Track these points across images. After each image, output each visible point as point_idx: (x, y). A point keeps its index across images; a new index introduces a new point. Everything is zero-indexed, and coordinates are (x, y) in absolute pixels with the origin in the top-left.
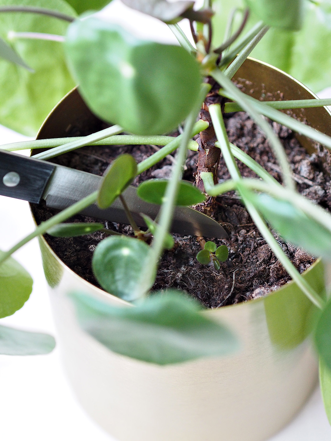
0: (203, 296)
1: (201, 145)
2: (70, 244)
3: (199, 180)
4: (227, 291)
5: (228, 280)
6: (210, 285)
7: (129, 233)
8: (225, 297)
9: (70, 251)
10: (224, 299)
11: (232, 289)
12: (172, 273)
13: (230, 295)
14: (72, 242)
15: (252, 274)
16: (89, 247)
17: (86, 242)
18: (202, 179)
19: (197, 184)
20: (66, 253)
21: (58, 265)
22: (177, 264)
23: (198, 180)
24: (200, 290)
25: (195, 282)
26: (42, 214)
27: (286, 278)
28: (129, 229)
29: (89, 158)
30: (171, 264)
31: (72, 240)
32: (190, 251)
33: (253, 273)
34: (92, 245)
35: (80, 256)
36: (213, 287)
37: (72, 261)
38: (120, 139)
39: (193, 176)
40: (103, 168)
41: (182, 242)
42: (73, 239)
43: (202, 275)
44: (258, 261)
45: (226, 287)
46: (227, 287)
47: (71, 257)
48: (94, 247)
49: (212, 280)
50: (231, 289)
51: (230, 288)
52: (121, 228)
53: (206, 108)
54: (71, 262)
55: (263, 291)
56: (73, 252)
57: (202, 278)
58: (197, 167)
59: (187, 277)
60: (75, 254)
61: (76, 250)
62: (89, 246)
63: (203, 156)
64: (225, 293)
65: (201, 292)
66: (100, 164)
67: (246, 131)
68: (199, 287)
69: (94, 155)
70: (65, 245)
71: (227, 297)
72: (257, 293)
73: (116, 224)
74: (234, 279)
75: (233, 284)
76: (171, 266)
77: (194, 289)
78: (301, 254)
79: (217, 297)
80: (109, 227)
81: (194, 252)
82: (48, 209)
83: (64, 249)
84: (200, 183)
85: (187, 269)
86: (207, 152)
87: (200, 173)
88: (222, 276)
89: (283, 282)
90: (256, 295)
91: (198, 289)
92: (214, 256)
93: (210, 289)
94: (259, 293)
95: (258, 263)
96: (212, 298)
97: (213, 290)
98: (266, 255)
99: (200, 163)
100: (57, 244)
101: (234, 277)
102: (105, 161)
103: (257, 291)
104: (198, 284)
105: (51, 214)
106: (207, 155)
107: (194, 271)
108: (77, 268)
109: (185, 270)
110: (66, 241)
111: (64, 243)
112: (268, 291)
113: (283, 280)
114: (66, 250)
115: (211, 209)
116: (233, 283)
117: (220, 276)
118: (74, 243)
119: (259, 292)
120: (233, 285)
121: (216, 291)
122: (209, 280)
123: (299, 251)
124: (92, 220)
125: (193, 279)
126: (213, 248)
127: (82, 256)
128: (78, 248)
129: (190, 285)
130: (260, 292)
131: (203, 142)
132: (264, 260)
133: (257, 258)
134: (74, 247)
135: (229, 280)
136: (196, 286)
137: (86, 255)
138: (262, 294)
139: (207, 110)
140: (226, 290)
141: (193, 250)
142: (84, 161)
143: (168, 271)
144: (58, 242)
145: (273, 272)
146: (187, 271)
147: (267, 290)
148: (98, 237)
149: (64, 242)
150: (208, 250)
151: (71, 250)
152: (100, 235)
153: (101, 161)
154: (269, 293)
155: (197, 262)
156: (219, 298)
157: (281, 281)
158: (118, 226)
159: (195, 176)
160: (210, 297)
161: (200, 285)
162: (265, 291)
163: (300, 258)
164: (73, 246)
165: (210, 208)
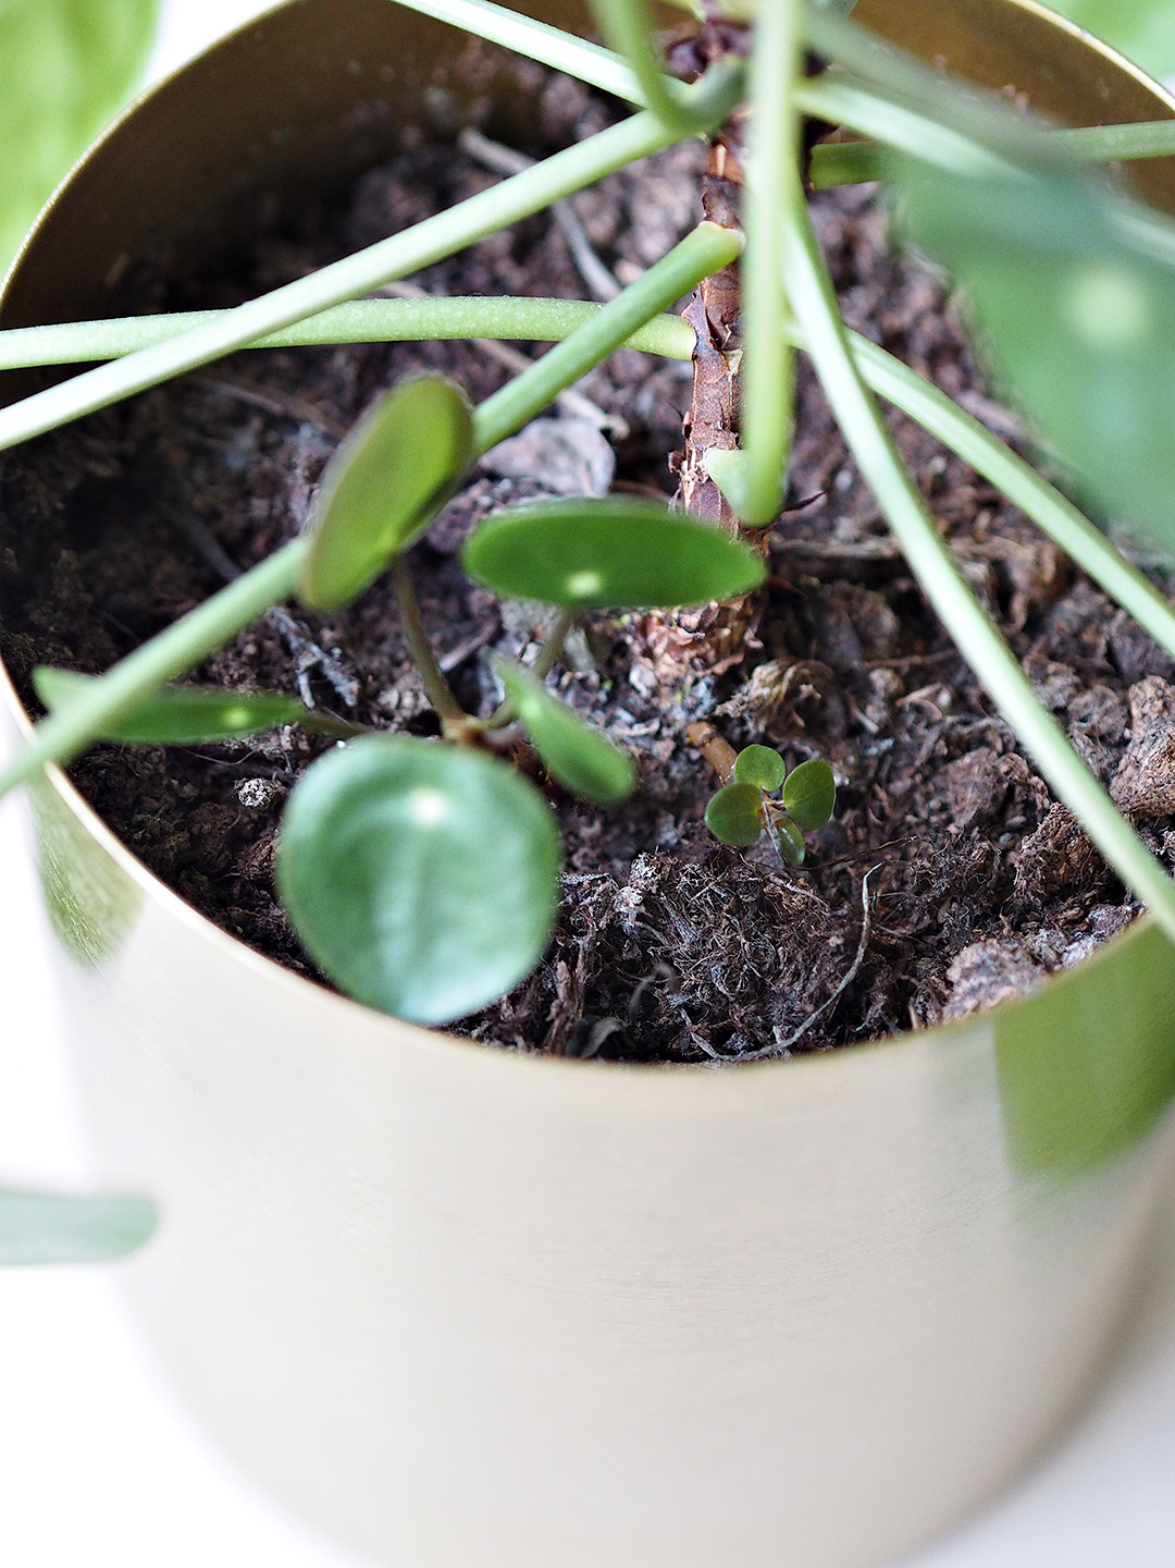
0: (736, 984)
1: (705, 332)
2: (155, 778)
3: (700, 485)
4: (837, 960)
5: (840, 913)
6: (763, 933)
7: (398, 719)
8: (830, 986)
9: (157, 805)
10: (825, 995)
11: (861, 951)
12: (601, 889)
13: (851, 974)
14: (162, 769)
15: (940, 885)
16: (240, 789)
17: (222, 765)
18: (709, 479)
19: (688, 501)
20: (140, 817)
21: (121, 882)
22: (607, 843)
23: (692, 484)
24: (721, 959)
25: (698, 923)
26: (29, 656)
27: (1087, 896)
28: (400, 700)
29: (209, 399)
30: (582, 842)
31: (161, 761)
32: (661, 786)
33: (944, 880)
34: (253, 782)
35: (198, 825)
36: (773, 942)
37: (171, 853)
38: (361, 317)
39: (671, 466)
40: (272, 437)
41: (628, 750)
42: (164, 757)
43: (727, 892)
44: (950, 820)
45: (834, 941)
46: (840, 942)
47: (164, 833)
48: (262, 787)
49: (769, 909)
50: (857, 949)
51: (851, 944)
52: (368, 696)
53: (732, 168)
54: (169, 860)
55: (995, 958)
56: (167, 812)
57: (726, 907)
58: (688, 429)
59: (662, 905)
60: (178, 818)
61: (181, 803)
62: (240, 785)
63: (713, 380)
64: (829, 968)
65: (723, 967)
66: (256, 424)
67: (864, 261)
68: (714, 943)
69: (229, 381)
70: (132, 781)
71: (842, 986)
72: (967, 965)
73: (345, 682)
74: (866, 908)
75: (861, 927)
76: (582, 851)
77: (696, 956)
78: (1140, 788)
79: (797, 987)
80: (314, 698)
81: (676, 790)
82: (52, 629)
83: (131, 799)
84: (699, 496)
85: (659, 871)
86: (731, 364)
87: (700, 453)
88: (810, 893)
89: (1073, 912)
90: (966, 974)
91: (710, 951)
92: (773, 805)
93: (765, 951)
94: (979, 967)
95: (952, 829)
96: (773, 989)
97: (778, 956)
98: (988, 795)
99: (701, 413)
100: (99, 778)
101: (865, 901)
102: (276, 407)
103: (970, 955)
104: (709, 931)
105: (66, 649)
106: (733, 377)
107: (692, 876)
108: (189, 880)
109: (653, 875)
110: (138, 763)
111: (130, 773)
112: (1019, 955)
113: (1074, 902)
114: (138, 802)
115: (744, 606)
116: (864, 924)
117: (799, 894)
118: (170, 769)
119: (976, 959)
120: (864, 933)
121: (790, 960)
122: (757, 915)
123: (1127, 774)
124: (241, 668)
125: (688, 909)
126: (769, 771)
127: (207, 827)
128: (188, 790)
129: (678, 935)
130: (984, 962)
131: (716, 322)
132: (980, 819)
133: (944, 807)
134: (169, 787)
135: (845, 912)
136: (704, 942)
137: (227, 821)
138: (994, 969)
139: (734, 178)
140: (833, 954)
141: (672, 782)
142: (189, 411)
143: (581, 879)
144: (103, 772)
145: (1027, 872)
146: (663, 879)
147: (1014, 951)
148: (273, 740)
149: (128, 769)
150: (751, 781)
151: (157, 799)
152: (277, 732)
153: (261, 411)
154: (1020, 964)
155: (693, 834)
156: (804, 988)
157: (1063, 908)
158: (352, 693)
159: (679, 467)
160: (764, 984)
161: (721, 938)
162: (1005, 956)
163: (1135, 805)
164: (164, 783)
165: (742, 602)
